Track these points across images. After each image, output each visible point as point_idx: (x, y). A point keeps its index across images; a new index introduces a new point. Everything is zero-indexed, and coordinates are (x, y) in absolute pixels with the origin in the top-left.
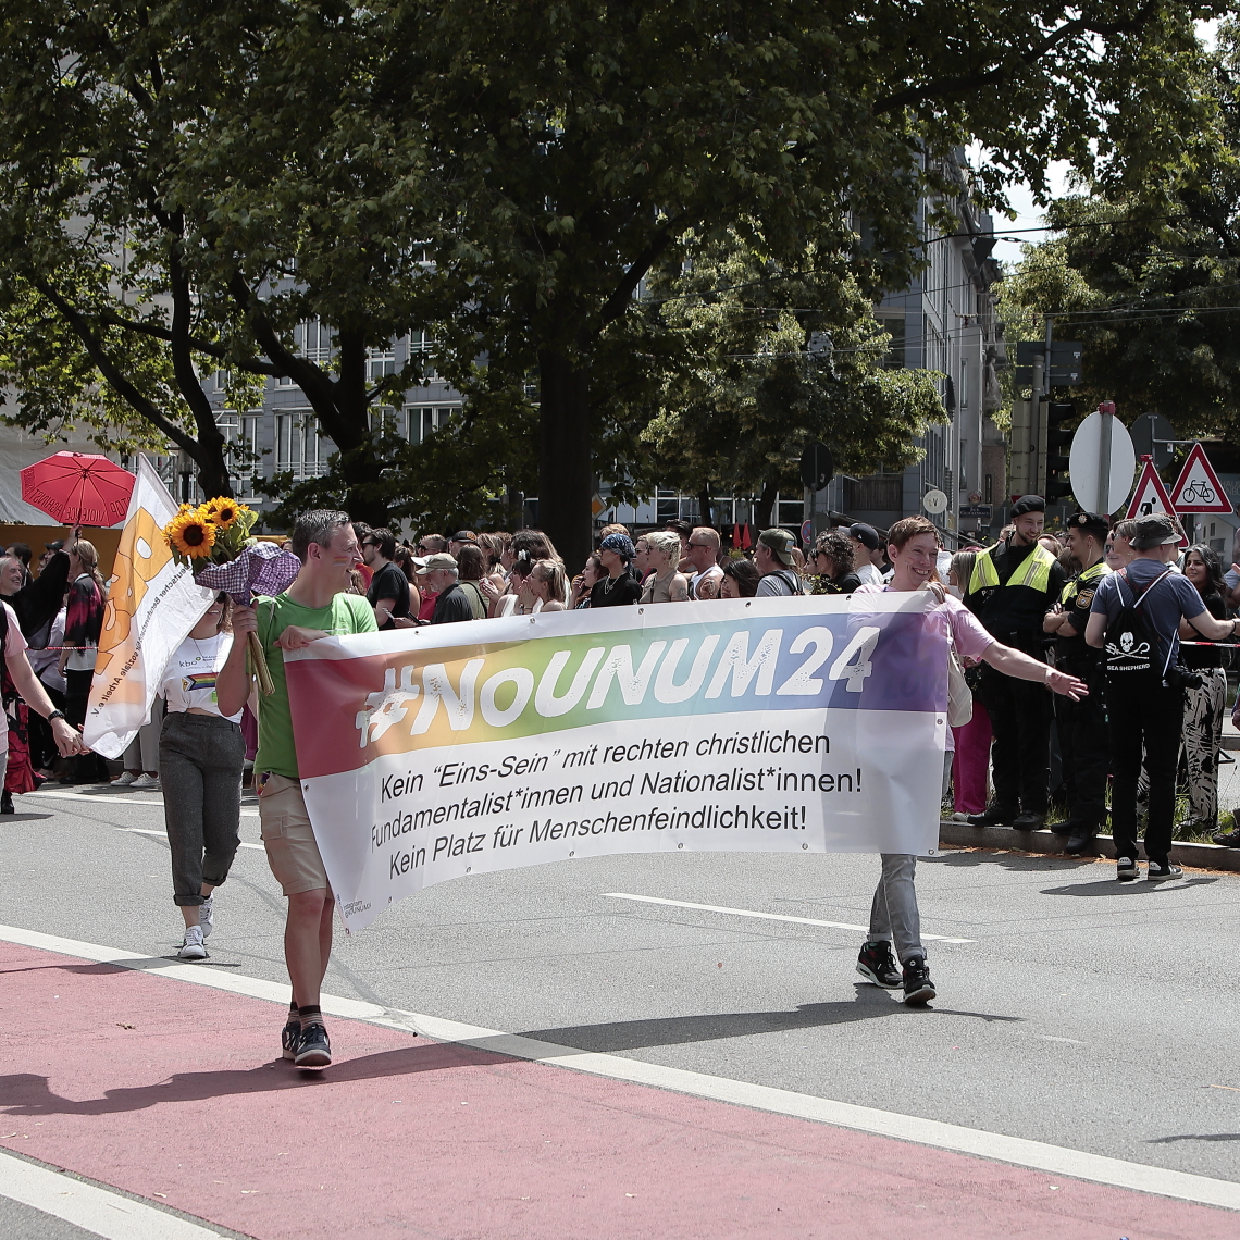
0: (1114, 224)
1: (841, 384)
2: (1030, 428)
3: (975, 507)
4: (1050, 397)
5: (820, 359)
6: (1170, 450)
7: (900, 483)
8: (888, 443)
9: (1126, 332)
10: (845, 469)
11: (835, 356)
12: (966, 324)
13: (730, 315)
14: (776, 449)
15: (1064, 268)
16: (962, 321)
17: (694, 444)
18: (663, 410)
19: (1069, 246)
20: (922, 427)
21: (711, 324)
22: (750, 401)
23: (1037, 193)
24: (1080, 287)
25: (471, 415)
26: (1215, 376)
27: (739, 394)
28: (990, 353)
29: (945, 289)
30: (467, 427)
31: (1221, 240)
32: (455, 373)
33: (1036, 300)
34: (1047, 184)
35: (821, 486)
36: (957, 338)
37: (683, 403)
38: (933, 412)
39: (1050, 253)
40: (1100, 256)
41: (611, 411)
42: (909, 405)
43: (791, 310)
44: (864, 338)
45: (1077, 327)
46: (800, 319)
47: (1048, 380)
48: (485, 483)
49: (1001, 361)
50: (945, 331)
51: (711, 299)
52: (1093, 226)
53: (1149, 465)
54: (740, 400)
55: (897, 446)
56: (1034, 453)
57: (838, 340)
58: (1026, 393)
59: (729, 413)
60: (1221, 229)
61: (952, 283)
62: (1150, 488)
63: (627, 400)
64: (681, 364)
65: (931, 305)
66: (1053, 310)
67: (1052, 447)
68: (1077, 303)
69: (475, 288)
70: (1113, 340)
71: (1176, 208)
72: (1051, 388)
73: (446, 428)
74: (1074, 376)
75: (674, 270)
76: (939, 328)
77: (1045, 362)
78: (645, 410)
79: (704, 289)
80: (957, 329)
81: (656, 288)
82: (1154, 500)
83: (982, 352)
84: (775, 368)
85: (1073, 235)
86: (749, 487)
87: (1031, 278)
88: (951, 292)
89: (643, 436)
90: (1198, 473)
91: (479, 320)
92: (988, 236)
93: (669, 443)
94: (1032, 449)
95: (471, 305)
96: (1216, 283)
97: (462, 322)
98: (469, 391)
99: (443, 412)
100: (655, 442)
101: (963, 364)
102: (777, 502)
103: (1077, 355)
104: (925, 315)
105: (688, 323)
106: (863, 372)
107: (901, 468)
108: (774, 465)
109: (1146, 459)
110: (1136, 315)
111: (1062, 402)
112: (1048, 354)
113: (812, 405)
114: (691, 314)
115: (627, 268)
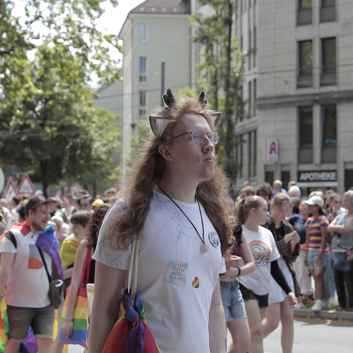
0: (4, 111)
9: (7, 142)
26: (31, 156)
60: (34, 112)
70: (2, 145)
96: (32, 128)
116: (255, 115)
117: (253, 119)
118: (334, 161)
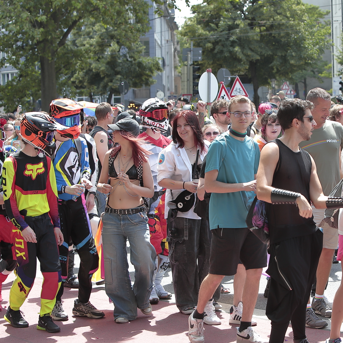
0: (211, 12)
1: (131, 62)
2: (187, 74)
3: (172, 96)
4: (193, 64)
5: (124, 54)
6: (229, 79)
7: (150, 90)
8: (145, 79)
9: (215, 43)
10: (133, 87)
11: (128, 53)
12: (167, 42)
13: (97, 42)
14: (111, 81)
15: (196, 25)
16: (166, 41)
17: (88, 81)
18: (77, 72)
19: (197, 18)
20: (156, 73)
21: (91, 45)
22: (103, 68)
23: (187, 3)
24: (201, 30)
25: (21, 76)
26: (241, 56)
27: (100, 66)
28: (175, 50)
29: (161, 32)
30: (19, 80)
31: (243, 15)
32: (15, 64)
33: (188, 35)
34: (189, 1)
35: (125, 94)
36: (165, 46)
37: (84, 69)
38: (159, 69)
39: (191, 21)
40: (207, 21)
41: (62, 73)
42: (151, 67)
43: (115, 40)
44: (137, 48)
45: (200, 42)
46: (118, 43)
47: (192, 59)
48: (25, 96)
49: (178, 52)
50: (161, 44)
51: (91, 38)
52: (204, 12)
53: (223, 85)
54: (100, 68)
55: (148, 79)
56: (189, 82)
57: (130, 48)
58: (186, 63)
59: (97, 72)
60: (242, 11)
61: (163, 30)
62: (223, 92)
63: (67, 70)
64: (82, 59)
65: (157, 36)
66: (193, 37)
67: (194, 79)
68: (200, 35)
69: (20, 38)
70: (211, 46)
71: (228, 6)
72: (193, 62)
73: (13, 80)
74: (200, 58)
75: (79, 29)
76: (160, 43)
77: (191, 54)
78: (72, 72)
79: (89, 35)
80: (165, 44)
81: (74, 35)
82: (224, 95)
83: (173, 50)
84: (110, 58)
85: (198, 15)
86: (104, 93)
87: (186, 29)
88: (163, 33)
89: (72, 79)
90: (238, 86)
91: (22, 48)
92: (173, 16)
93: (80, 82)
94: (188, 80)
95: (19, 44)
96: (241, 28)
97: (17, 48)
98: (19, 69)
99: (12, 74)
100: (75, 82)
101: (167, 53)
102: (113, 97)
103: (200, 52)
104: (155, 40)
105: (84, 45)
106: (136, 58)
107: (149, 86)
108: (111, 86)
109: (222, 83)
110: (218, 38)
111: (197, 65)
112: (192, 52)
113: (122, 68)
114: (85, 42)
115: (65, 30)
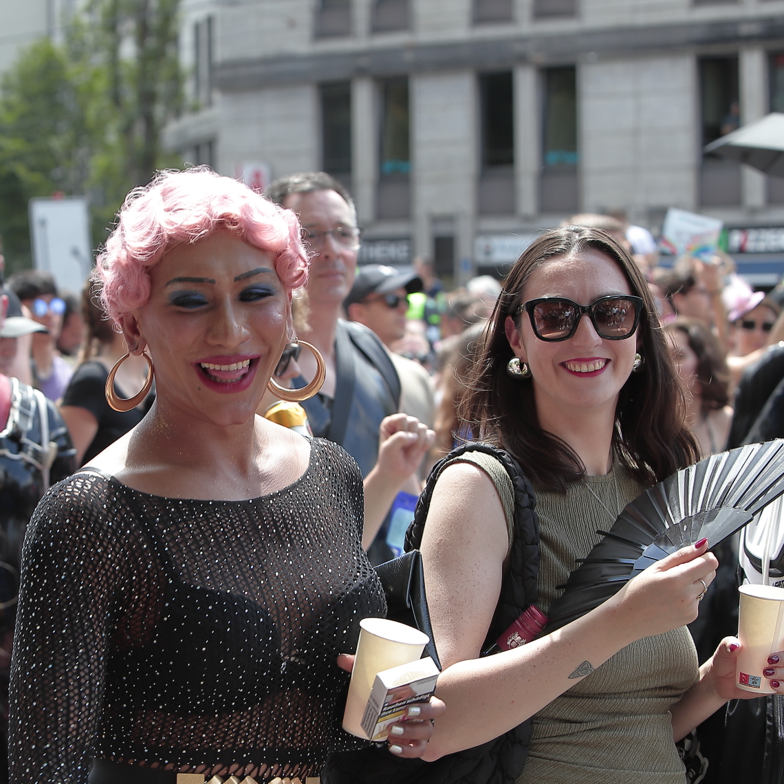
116: (210, 103)
117: (206, 114)
118: (406, 214)
